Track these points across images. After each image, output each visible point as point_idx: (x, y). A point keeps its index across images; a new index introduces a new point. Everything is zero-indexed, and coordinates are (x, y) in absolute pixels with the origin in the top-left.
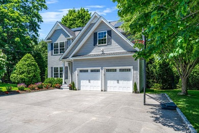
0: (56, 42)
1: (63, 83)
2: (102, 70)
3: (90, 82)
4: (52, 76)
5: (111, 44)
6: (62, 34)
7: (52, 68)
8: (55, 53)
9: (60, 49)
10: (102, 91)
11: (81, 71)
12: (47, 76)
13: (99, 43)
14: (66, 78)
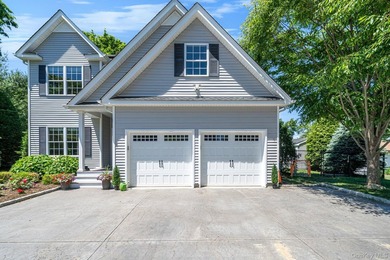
0: (56, 64)
1: (81, 169)
2: (197, 136)
3: (162, 166)
4: (42, 151)
5: (218, 77)
6: (73, 48)
7: (42, 130)
8: (51, 92)
9: (69, 84)
10: (196, 186)
11: (136, 138)
12: (27, 151)
13: (189, 72)
14: (88, 154)
